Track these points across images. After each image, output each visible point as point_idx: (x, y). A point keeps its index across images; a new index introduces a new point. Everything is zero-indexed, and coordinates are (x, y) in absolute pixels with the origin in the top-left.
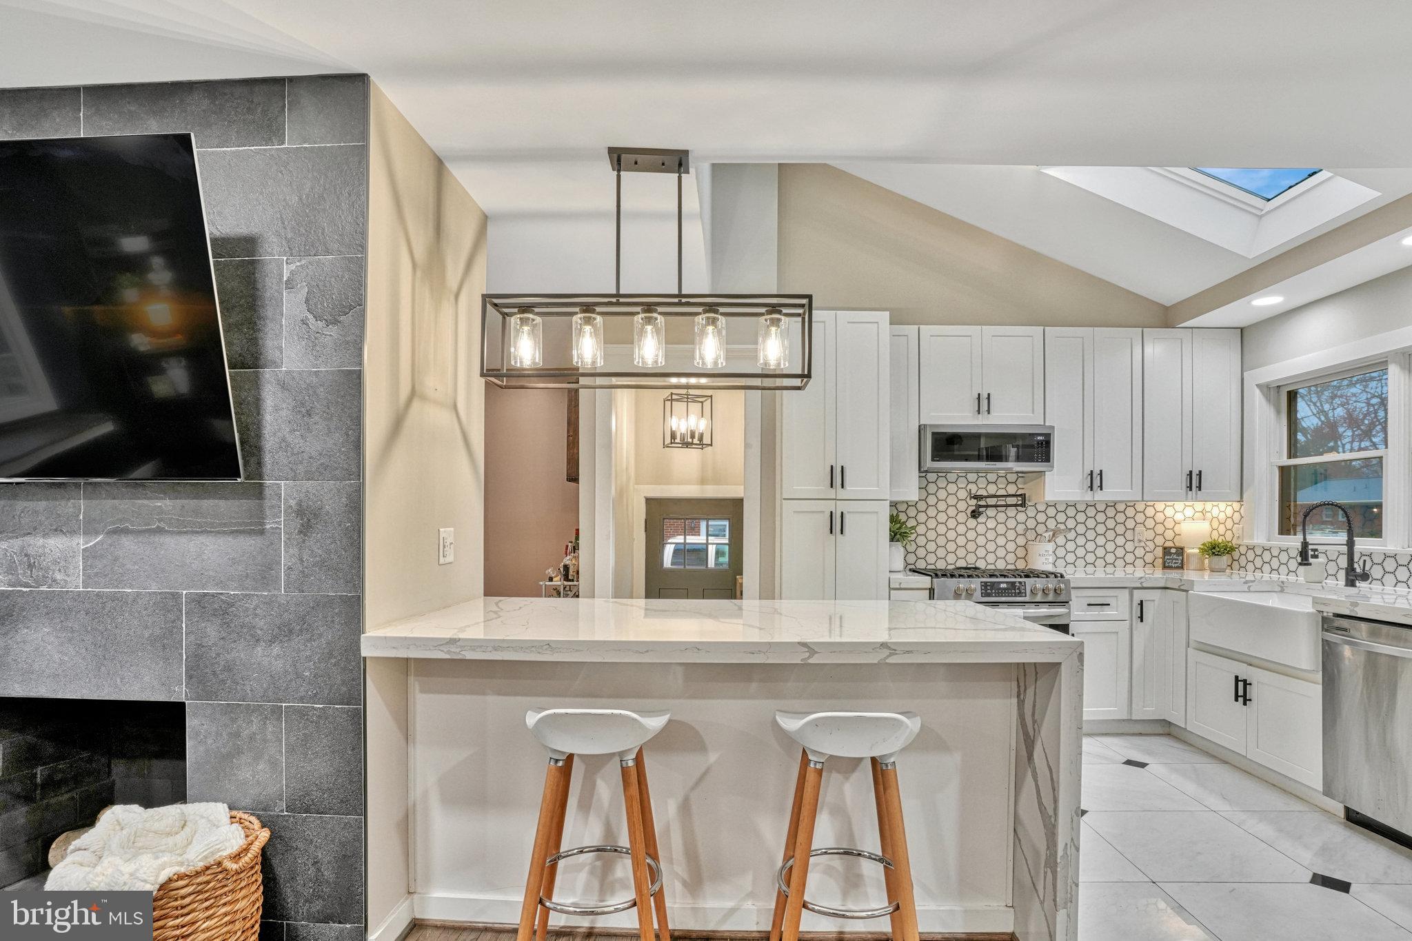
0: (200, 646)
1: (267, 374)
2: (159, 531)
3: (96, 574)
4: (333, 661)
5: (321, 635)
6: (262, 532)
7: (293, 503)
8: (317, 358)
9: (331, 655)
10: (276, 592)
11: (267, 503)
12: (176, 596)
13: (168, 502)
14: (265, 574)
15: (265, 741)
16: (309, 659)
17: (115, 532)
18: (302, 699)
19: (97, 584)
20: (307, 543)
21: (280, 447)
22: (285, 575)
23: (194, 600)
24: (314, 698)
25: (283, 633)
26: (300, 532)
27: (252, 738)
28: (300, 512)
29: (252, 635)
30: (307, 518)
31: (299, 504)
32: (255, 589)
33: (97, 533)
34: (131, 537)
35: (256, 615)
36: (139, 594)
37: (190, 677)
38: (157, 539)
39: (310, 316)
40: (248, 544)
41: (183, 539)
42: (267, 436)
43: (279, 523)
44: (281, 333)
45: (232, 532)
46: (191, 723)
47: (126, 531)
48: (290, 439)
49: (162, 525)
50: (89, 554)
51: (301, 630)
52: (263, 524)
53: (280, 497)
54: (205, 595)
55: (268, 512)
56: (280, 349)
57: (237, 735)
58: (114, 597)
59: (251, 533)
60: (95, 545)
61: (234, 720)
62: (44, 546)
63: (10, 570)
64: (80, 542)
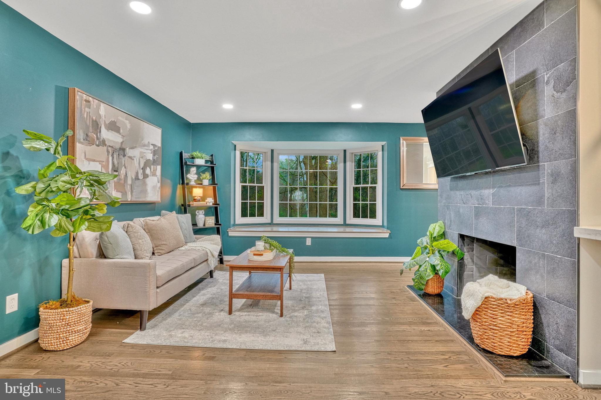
0: (520, 227)
1: (540, 122)
2: (510, 186)
3: (495, 201)
4: (565, 238)
5: (560, 226)
6: (539, 184)
7: (550, 171)
8: (558, 109)
9: (564, 235)
10: (543, 208)
11: (541, 172)
12: (514, 209)
13: (512, 175)
14: (540, 201)
15: (540, 267)
16: (555, 236)
17: (499, 187)
18: (552, 252)
19: (495, 205)
20: (555, 187)
21: (545, 149)
22: (547, 201)
23: (518, 210)
24: (557, 253)
25: (546, 225)
26: (552, 183)
27: (535, 264)
28: (552, 175)
29: (536, 224)
30: (555, 177)
31: (552, 172)
32: (537, 206)
33: (495, 188)
35: (537, 217)
36: (504, 208)
37: (517, 238)
38: (509, 189)
39: (555, 93)
40: (534, 189)
41: (515, 188)
42: (540, 146)
43: (544, 180)
44: (544, 104)
45: (530, 185)
46: (518, 255)
47: (502, 187)
48: (548, 145)
49: (510, 184)
50: (493, 195)
51: (552, 224)
52: (539, 181)
53: (545, 169)
54: (522, 208)
55: (541, 176)
56: (544, 110)
57: (530, 262)
58: (499, 209)
59: (535, 184)
60: (495, 191)
61: (530, 256)
62: (484, 193)
63: (478, 200)
64: (492, 191)
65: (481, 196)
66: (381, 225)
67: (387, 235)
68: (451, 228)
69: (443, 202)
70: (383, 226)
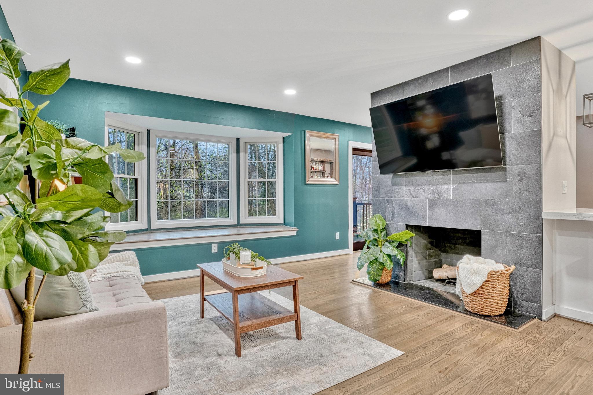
0: (486, 215)
1: (507, 135)
2: (474, 182)
3: (456, 195)
4: (531, 220)
5: (526, 212)
6: (506, 181)
7: (517, 172)
8: (524, 128)
9: (530, 218)
10: (511, 199)
11: (508, 173)
12: (479, 200)
13: (476, 174)
14: (507, 194)
15: (506, 243)
16: (522, 219)
17: (460, 183)
18: (519, 231)
19: (456, 198)
20: (522, 184)
21: (512, 156)
22: (514, 194)
23: (484, 202)
24: (524, 231)
25: (514, 211)
26: (519, 181)
27: (502, 242)
28: (519, 175)
29: (503, 212)
30: (522, 177)
31: (519, 172)
32: (504, 198)
33: (456, 184)
34: (465, 185)
35: (504, 206)
36: (468, 200)
37: (483, 224)
38: (473, 185)
39: (521, 116)
40: (501, 185)
41: (481, 185)
42: (507, 153)
43: (512, 178)
44: (512, 122)
45: (496, 182)
46: (483, 236)
47: (464, 183)
48: (515, 153)
49: (474, 181)
50: (454, 189)
51: (520, 210)
52: (506, 179)
53: (512, 171)
54: (488, 200)
55: (508, 175)
56: (511, 127)
57: (497, 241)
58: (461, 201)
59: (503, 181)
60: (455, 187)
61: (497, 237)
62: (442, 188)
63: (433, 194)
64: (451, 187)
65: (437, 190)
66: (282, 222)
67: (294, 233)
68: (393, 220)
69: (381, 197)
70: (285, 224)
